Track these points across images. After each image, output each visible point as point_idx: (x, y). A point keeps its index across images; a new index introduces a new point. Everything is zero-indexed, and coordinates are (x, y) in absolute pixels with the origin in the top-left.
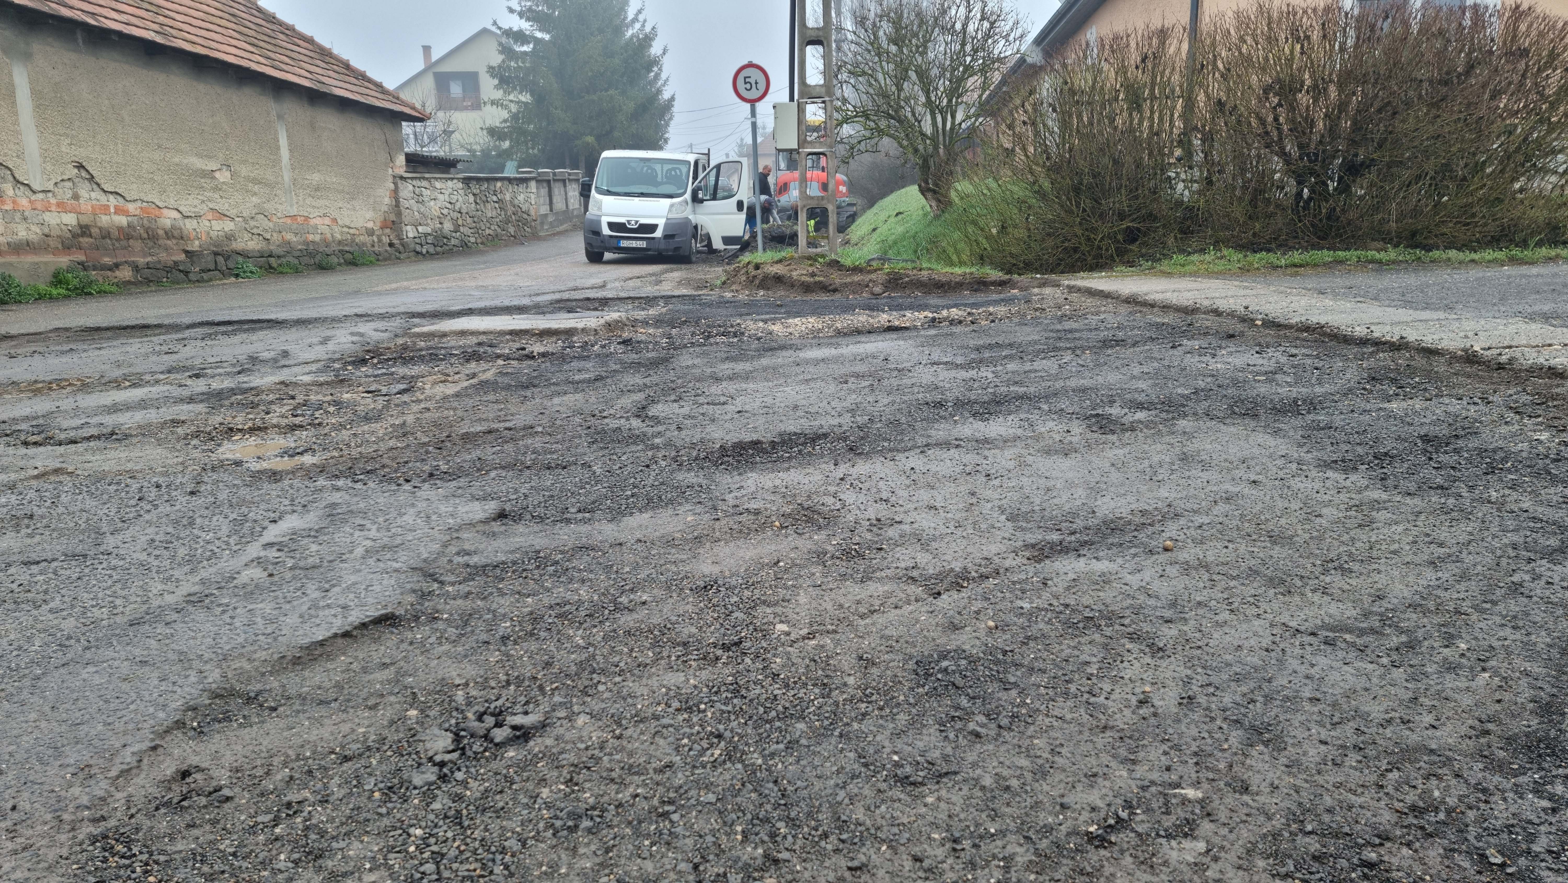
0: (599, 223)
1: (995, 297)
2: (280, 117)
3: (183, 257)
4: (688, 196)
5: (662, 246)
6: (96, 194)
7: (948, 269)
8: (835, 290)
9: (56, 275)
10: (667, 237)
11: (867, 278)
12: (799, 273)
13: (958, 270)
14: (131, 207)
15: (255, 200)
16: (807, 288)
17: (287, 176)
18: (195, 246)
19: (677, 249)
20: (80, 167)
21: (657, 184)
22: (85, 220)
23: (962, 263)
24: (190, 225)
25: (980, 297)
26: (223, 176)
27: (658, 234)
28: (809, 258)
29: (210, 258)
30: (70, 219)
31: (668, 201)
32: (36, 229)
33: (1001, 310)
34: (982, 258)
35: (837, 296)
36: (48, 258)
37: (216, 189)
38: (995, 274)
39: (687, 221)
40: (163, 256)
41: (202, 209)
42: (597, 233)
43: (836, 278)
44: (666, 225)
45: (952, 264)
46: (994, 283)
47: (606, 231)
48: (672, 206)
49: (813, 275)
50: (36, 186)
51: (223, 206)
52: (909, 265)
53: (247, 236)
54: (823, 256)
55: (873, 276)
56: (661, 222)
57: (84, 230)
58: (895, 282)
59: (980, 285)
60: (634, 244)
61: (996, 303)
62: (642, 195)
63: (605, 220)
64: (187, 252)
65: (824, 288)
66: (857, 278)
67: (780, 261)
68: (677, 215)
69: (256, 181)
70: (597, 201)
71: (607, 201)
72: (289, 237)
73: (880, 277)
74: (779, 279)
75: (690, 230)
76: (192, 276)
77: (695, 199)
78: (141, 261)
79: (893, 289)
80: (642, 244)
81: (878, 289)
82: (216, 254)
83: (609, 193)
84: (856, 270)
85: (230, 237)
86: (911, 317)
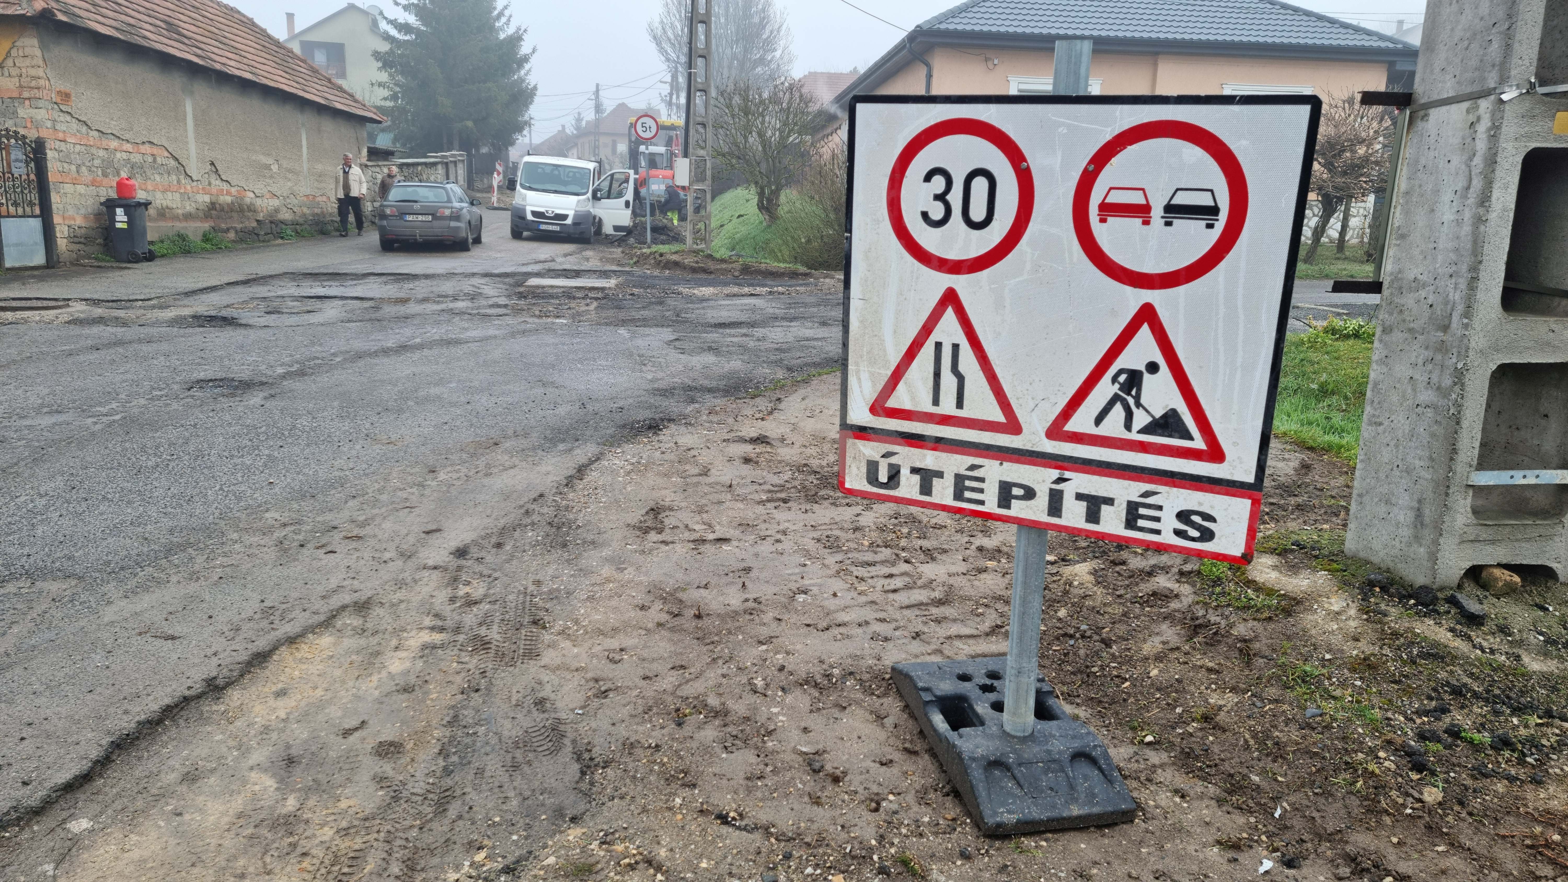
0: (524, 210)
1: (801, 282)
2: (303, 125)
3: (255, 224)
4: (589, 195)
5: (571, 231)
6: (218, 182)
7: (776, 264)
8: (711, 273)
9: (204, 235)
10: (575, 224)
11: (730, 266)
12: (688, 261)
13: (782, 265)
14: (233, 190)
15: (289, 184)
16: (694, 270)
17: (305, 166)
18: (261, 217)
19: (582, 233)
20: (212, 164)
21: (565, 184)
22: (214, 200)
23: (785, 261)
24: (259, 202)
25: (794, 282)
26: (275, 168)
27: (569, 221)
28: (694, 252)
29: (269, 225)
30: (207, 199)
31: (575, 198)
32: (193, 205)
33: (802, 289)
34: (796, 258)
35: (713, 276)
36: (198, 224)
37: (271, 177)
38: (802, 269)
39: (589, 213)
40: (247, 224)
41: (265, 191)
42: (523, 218)
43: (711, 265)
44: (575, 216)
45: (779, 261)
46: (801, 274)
47: (530, 217)
48: (579, 201)
49: (697, 262)
50: (195, 178)
51: (274, 189)
52: (754, 260)
53: (285, 209)
54: (703, 251)
55: (734, 265)
56: (571, 213)
57: (213, 206)
58: (746, 270)
59: (794, 275)
60: (550, 228)
61: (801, 285)
62: (556, 192)
63: (529, 209)
64: (258, 221)
65: (705, 271)
66: (724, 266)
67: (676, 253)
68: (583, 209)
69: (290, 171)
70: (521, 194)
71: (530, 194)
72: (305, 210)
73: (737, 266)
74: (676, 264)
75: (591, 219)
76: (261, 238)
77: (595, 197)
78: (239, 226)
79: (746, 274)
80: (557, 228)
81: (736, 274)
82: (271, 222)
83: (530, 189)
84: (723, 261)
85: (277, 211)
86: (759, 290)
